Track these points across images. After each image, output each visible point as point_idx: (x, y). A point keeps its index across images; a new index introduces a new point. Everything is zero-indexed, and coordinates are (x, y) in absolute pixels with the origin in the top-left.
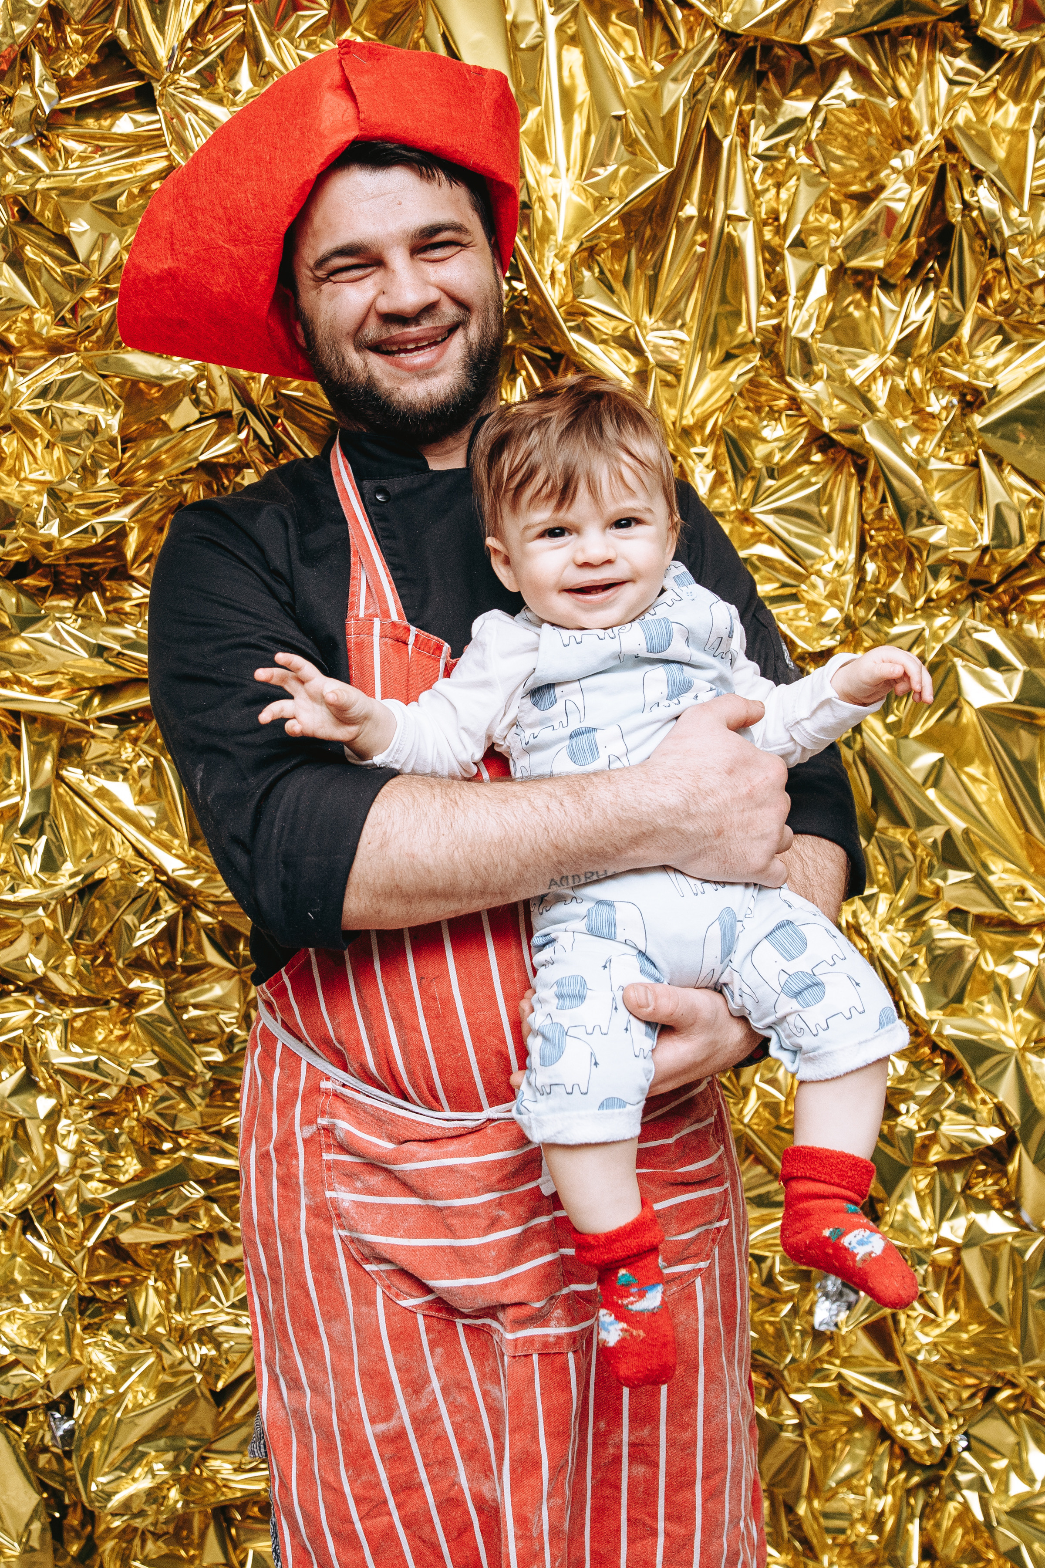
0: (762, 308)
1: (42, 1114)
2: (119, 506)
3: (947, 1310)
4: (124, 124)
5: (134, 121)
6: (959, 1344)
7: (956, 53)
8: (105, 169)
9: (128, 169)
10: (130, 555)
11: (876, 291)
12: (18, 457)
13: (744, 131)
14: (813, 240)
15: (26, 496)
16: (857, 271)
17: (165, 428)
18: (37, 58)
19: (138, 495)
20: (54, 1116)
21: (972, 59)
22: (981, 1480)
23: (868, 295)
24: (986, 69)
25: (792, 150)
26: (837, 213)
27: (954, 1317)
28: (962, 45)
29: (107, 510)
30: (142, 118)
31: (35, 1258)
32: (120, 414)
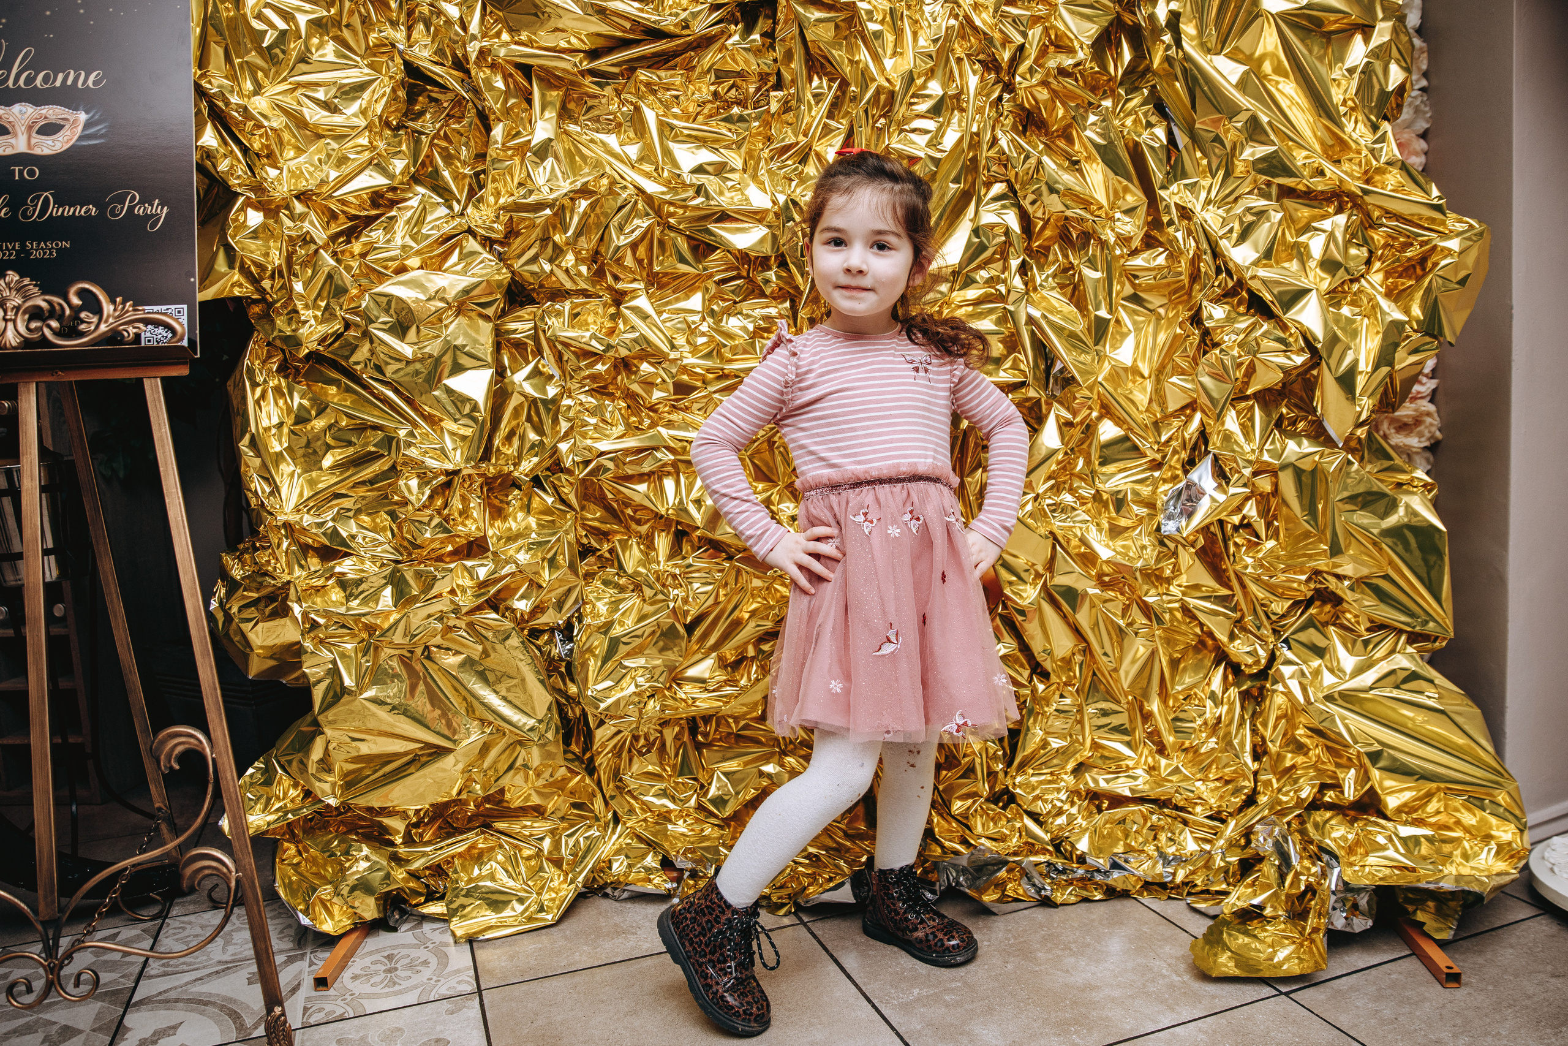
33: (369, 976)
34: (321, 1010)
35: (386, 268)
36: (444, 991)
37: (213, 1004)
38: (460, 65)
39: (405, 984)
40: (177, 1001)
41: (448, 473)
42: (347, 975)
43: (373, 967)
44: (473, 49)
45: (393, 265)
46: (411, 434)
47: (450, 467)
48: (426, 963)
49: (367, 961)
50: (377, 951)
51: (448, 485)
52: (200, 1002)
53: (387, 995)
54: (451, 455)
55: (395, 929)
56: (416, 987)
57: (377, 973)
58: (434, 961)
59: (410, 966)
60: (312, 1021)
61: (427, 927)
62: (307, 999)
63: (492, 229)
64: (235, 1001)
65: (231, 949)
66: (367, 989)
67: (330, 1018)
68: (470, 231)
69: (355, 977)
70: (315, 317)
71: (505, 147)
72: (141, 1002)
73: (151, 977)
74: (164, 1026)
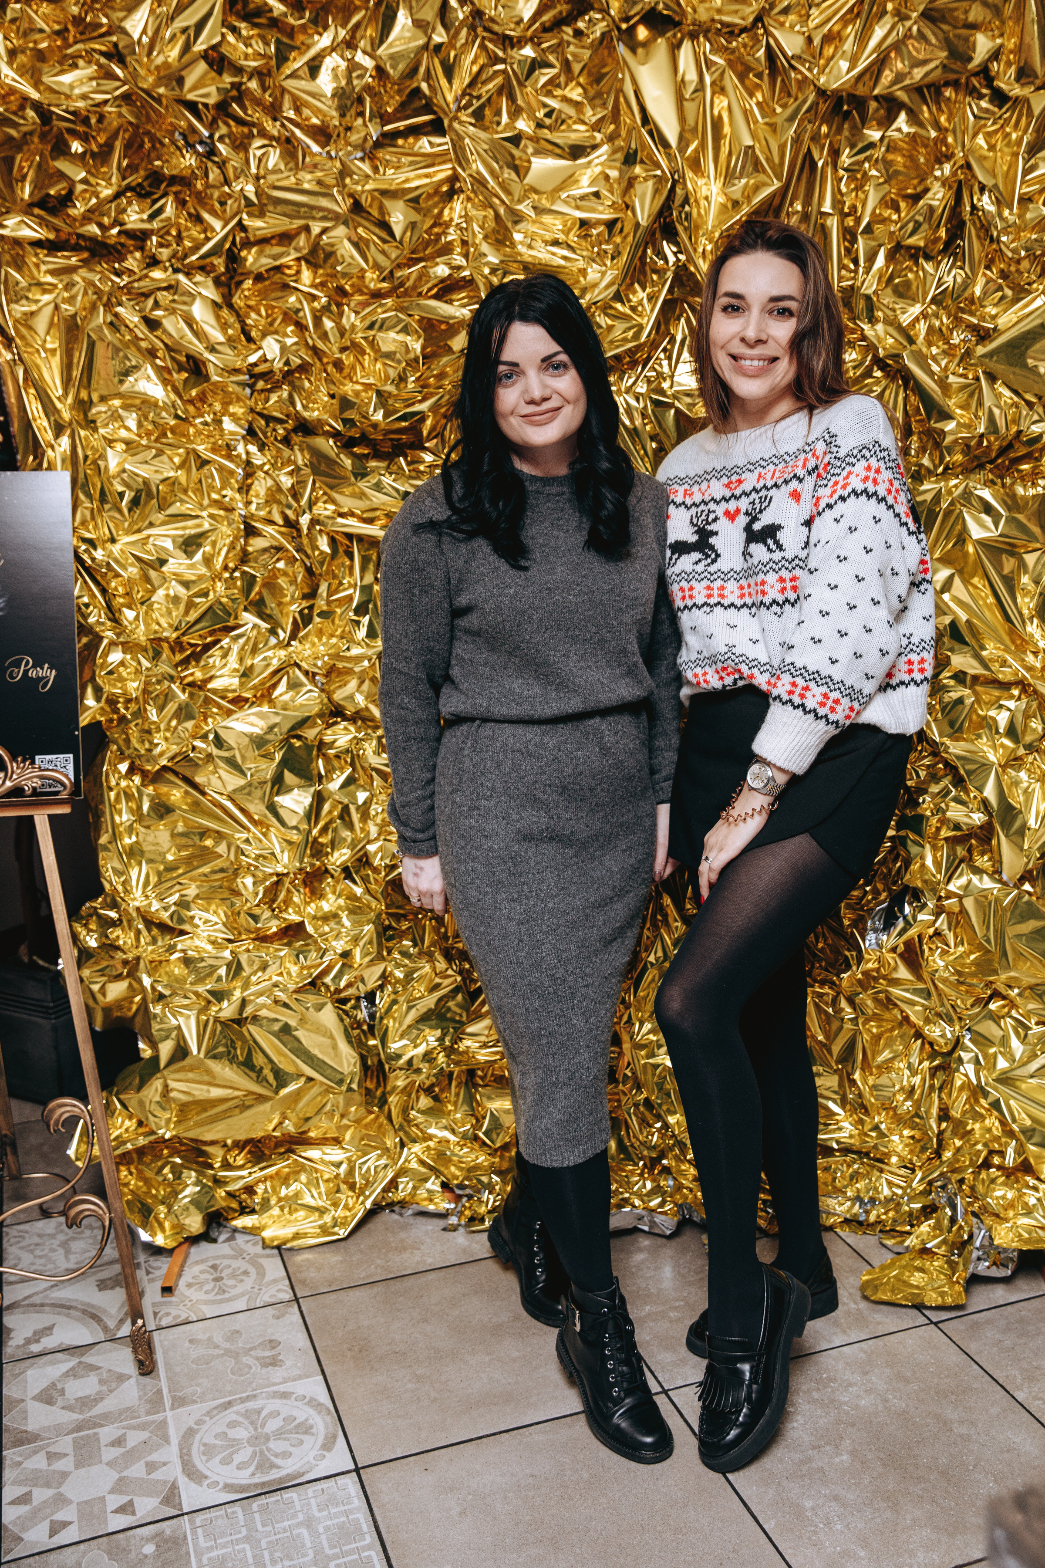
0: (843, 272)
1: (360, 802)
2: (420, 402)
3: (956, 946)
4: (424, 144)
5: (430, 143)
6: (963, 965)
7: (981, 97)
8: (412, 175)
9: (427, 176)
10: (425, 433)
11: (921, 260)
12: (353, 368)
13: (835, 153)
14: (879, 228)
15: (357, 394)
16: (909, 247)
17: (450, 350)
18: (368, 99)
19: (432, 395)
20: (367, 803)
21: (991, 101)
22: (977, 1056)
23: (917, 263)
24: (1000, 108)
25: (867, 165)
26: (897, 210)
27: (961, 949)
28: (985, 91)
29: (413, 404)
30: (437, 140)
31: (352, 897)
32: (421, 341)
33: (201, 1284)
34: (168, 1314)
35: (223, 698)
36: (267, 1299)
37: (75, 1308)
38: (291, 525)
39: (234, 1292)
40: (42, 1305)
41: (278, 875)
42: (182, 1283)
43: (203, 1276)
44: (305, 520)
45: (230, 695)
46: (247, 841)
47: (280, 869)
48: (246, 1273)
49: (196, 1269)
50: (202, 1261)
51: (277, 883)
52: (62, 1306)
53: (221, 1302)
54: (279, 857)
55: (215, 1241)
56: (242, 1295)
57: (206, 1281)
58: (252, 1271)
59: (233, 1276)
60: (164, 1323)
61: (240, 1239)
62: (154, 1305)
63: (315, 665)
64: (93, 1306)
65: (73, 1258)
66: (201, 1296)
67: (178, 1321)
68: (297, 665)
69: (189, 1285)
70: (166, 739)
71: (329, 603)
72: (11, 1306)
73: (11, 1283)
74: (40, 1326)
